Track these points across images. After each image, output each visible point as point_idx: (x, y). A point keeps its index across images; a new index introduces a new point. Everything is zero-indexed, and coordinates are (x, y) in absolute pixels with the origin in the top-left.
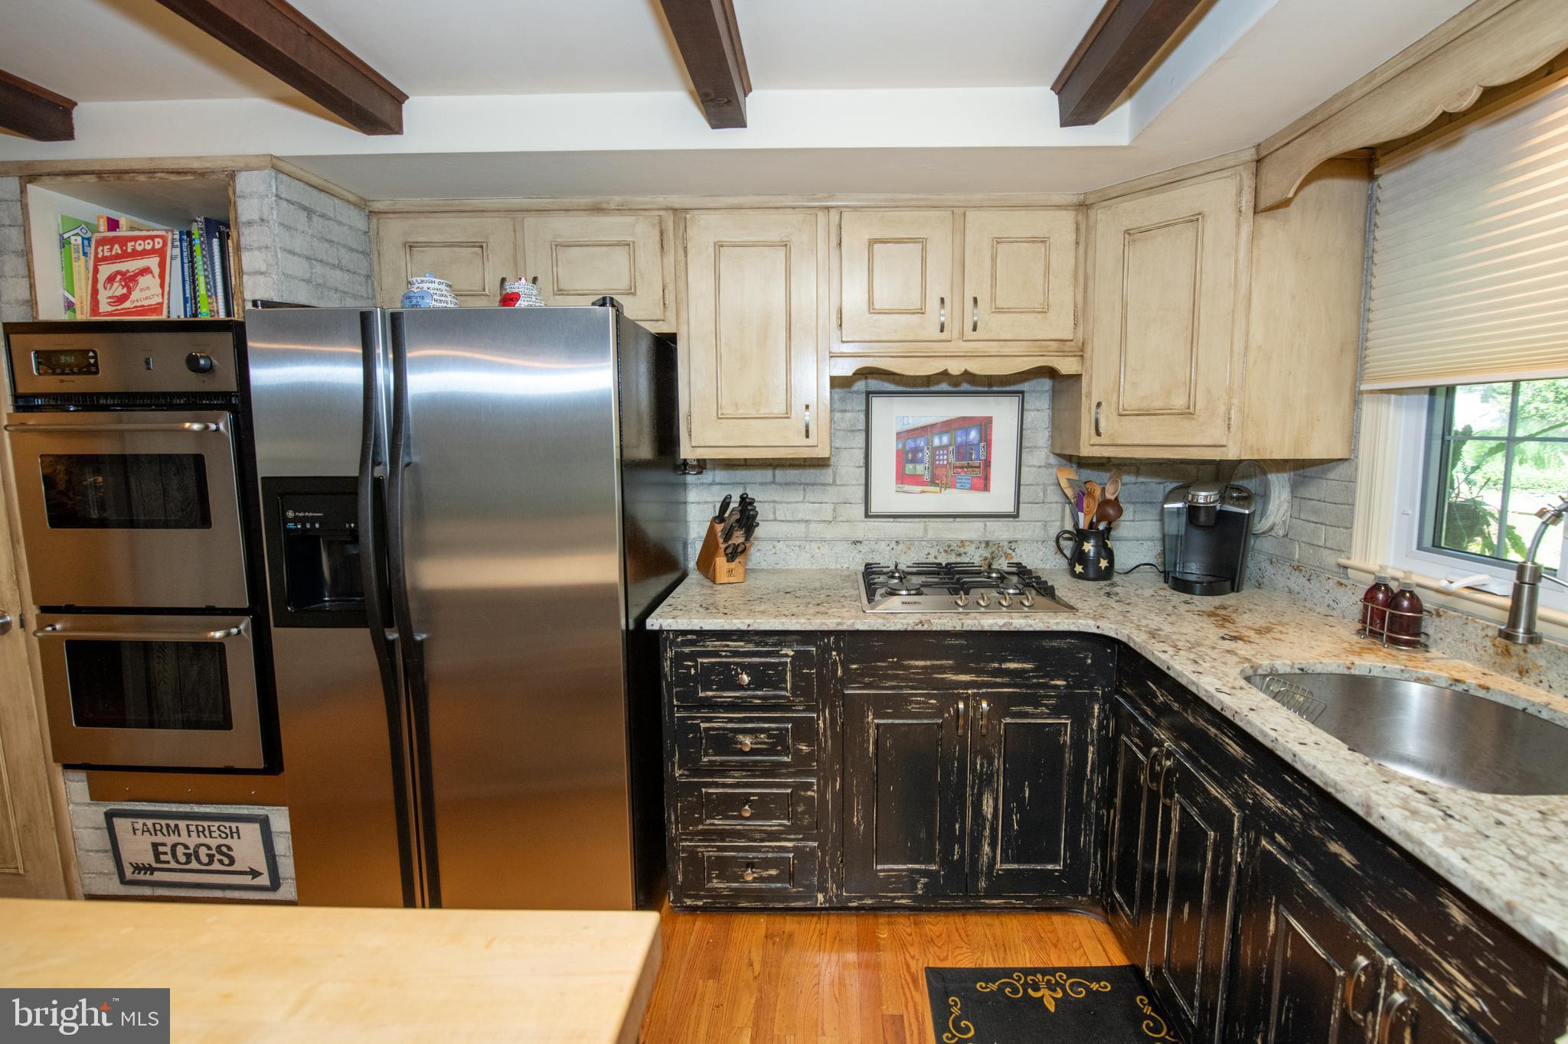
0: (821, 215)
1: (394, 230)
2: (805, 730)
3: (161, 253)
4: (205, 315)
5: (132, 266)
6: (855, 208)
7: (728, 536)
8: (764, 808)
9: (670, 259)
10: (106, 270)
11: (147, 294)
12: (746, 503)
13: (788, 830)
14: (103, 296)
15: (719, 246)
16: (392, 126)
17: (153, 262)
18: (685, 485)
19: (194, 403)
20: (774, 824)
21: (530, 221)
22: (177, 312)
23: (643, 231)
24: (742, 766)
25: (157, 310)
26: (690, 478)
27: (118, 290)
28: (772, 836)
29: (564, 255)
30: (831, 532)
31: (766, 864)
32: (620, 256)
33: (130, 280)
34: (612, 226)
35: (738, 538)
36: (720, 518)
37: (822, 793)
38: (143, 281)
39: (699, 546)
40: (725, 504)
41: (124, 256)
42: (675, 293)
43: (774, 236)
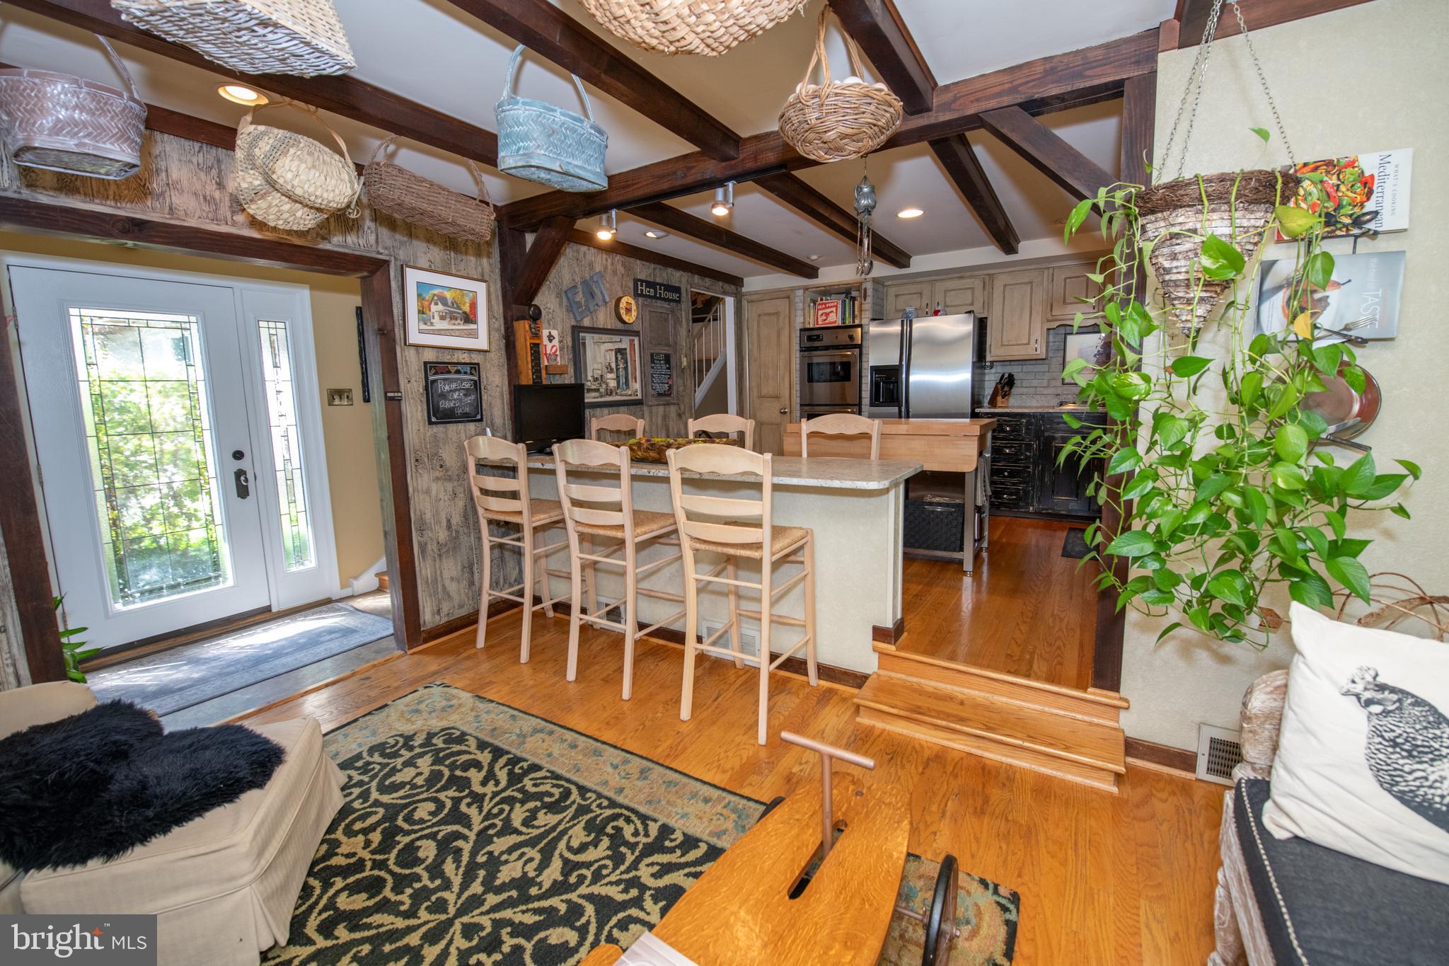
0: (1046, 272)
1: (892, 291)
2: (1029, 447)
3: (836, 306)
4: (847, 323)
5: (828, 310)
6: (1059, 267)
7: (1003, 388)
8: (1012, 475)
9: (986, 293)
10: (820, 312)
11: (832, 318)
12: (1011, 376)
13: (1021, 483)
14: (820, 319)
15: (1005, 286)
16: (907, 266)
17: (834, 309)
18: (984, 374)
19: (846, 347)
20: (1015, 480)
21: (938, 284)
22: (839, 323)
23: (977, 284)
24: (1004, 460)
25: (835, 322)
26: (987, 371)
27: (824, 317)
28: (1014, 484)
29: (948, 294)
30: (1046, 391)
31: (1011, 494)
32: (969, 292)
33: (827, 315)
34: (967, 282)
35: (1006, 389)
36: (1000, 382)
37: (1034, 470)
38: (831, 315)
39: (989, 397)
40: (1003, 376)
41: (826, 308)
42: (988, 304)
43: (1027, 280)
